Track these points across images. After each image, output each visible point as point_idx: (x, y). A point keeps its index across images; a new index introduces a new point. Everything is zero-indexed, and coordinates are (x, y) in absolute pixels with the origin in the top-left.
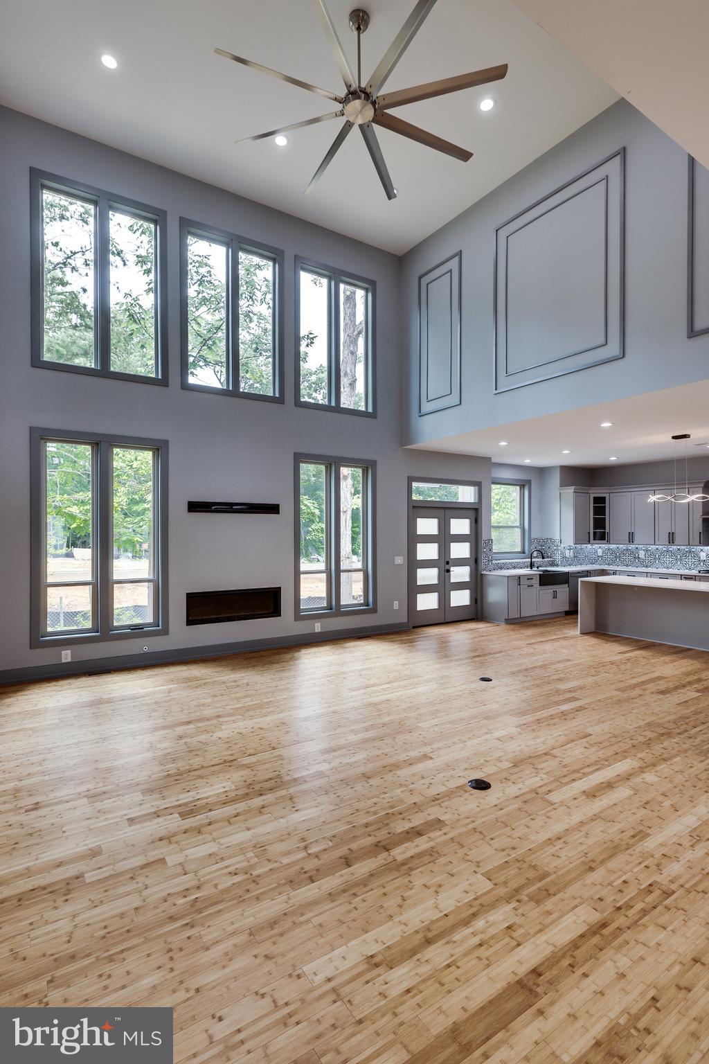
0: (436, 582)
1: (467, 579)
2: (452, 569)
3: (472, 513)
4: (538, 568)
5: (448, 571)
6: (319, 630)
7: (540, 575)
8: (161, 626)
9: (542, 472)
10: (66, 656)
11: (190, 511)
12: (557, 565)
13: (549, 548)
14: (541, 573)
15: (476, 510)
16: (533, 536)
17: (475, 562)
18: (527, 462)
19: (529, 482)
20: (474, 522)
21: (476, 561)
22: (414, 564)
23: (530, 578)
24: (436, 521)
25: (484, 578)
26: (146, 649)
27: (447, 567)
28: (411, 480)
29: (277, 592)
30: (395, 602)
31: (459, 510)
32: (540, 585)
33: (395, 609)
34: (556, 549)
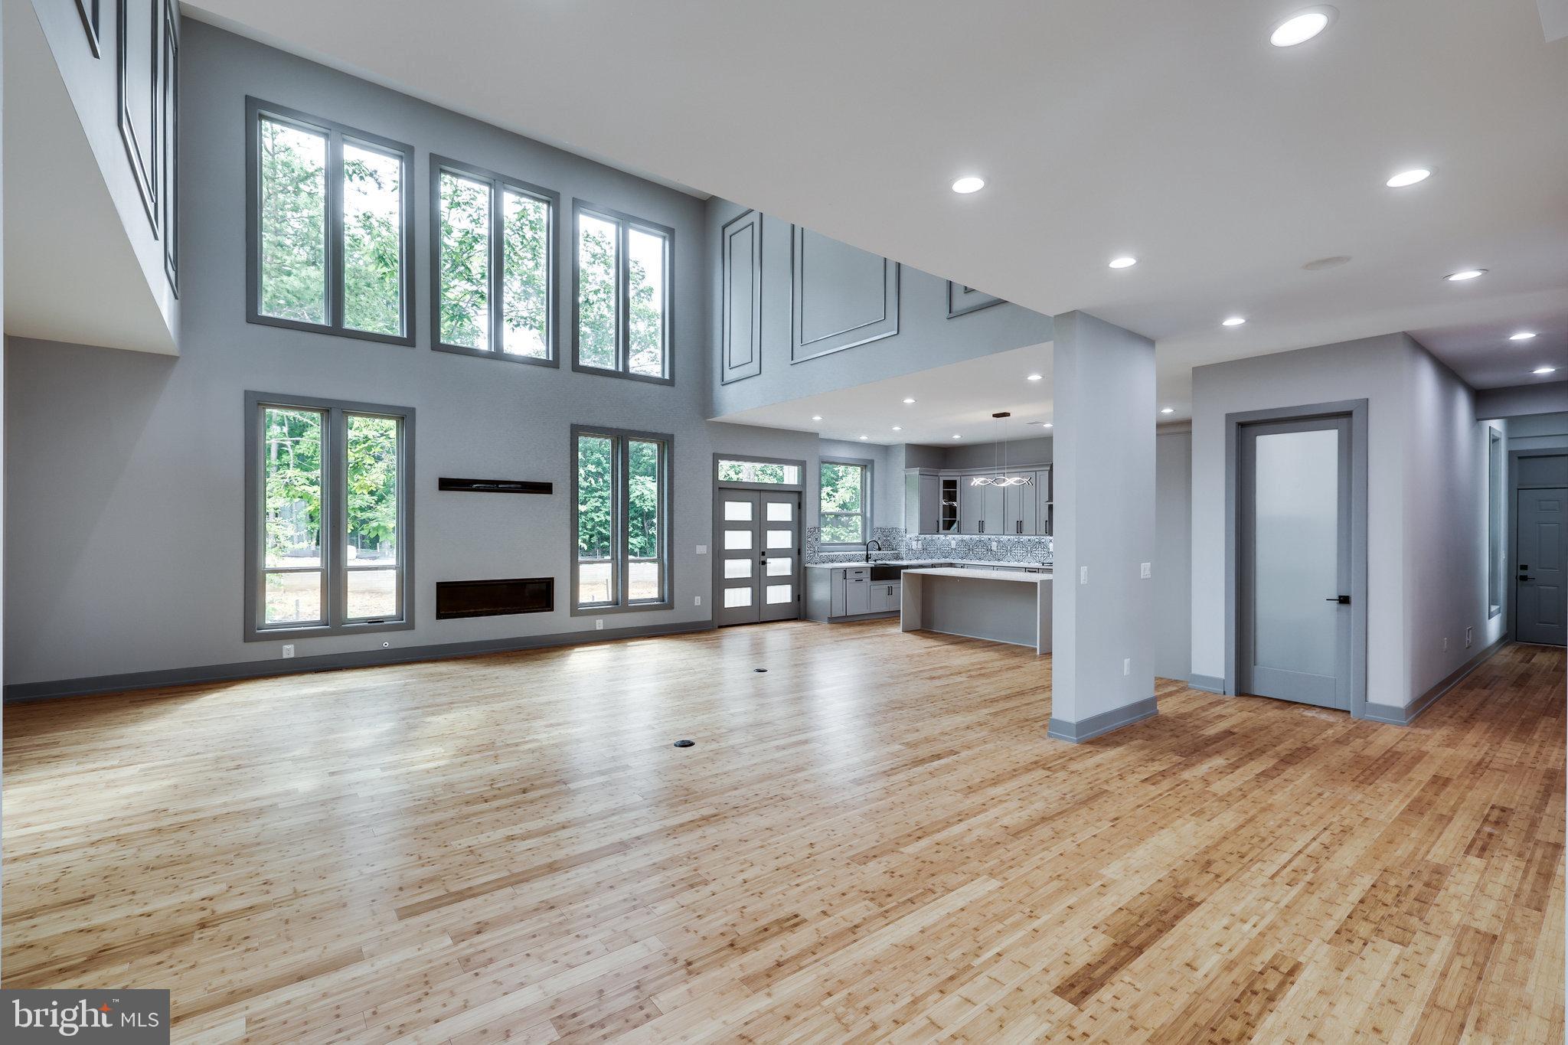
0: (749, 575)
1: (789, 573)
2: (769, 560)
3: (795, 497)
4: (875, 561)
5: (764, 563)
6: (602, 628)
7: (872, 568)
8: (405, 619)
9: (886, 450)
10: (289, 651)
11: (441, 489)
12: (902, 559)
13: (894, 538)
14: (873, 566)
15: (800, 493)
16: (876, 524)
17: (797, 552)
18: (864, 438)
19: (872, 462)
20: (797, 507)
21: (799, 552)
22: (720, 555)
23: (860, 571)
24: (748, 505)
25: (808, 571)
26: (386, 645)
27: (763, 558)
28: (717, 457)
29: (549, 583)
30: (696, 598)
31: (779, 492)
32: (872, 580)
33: (696, 604)
34: (900, 539)
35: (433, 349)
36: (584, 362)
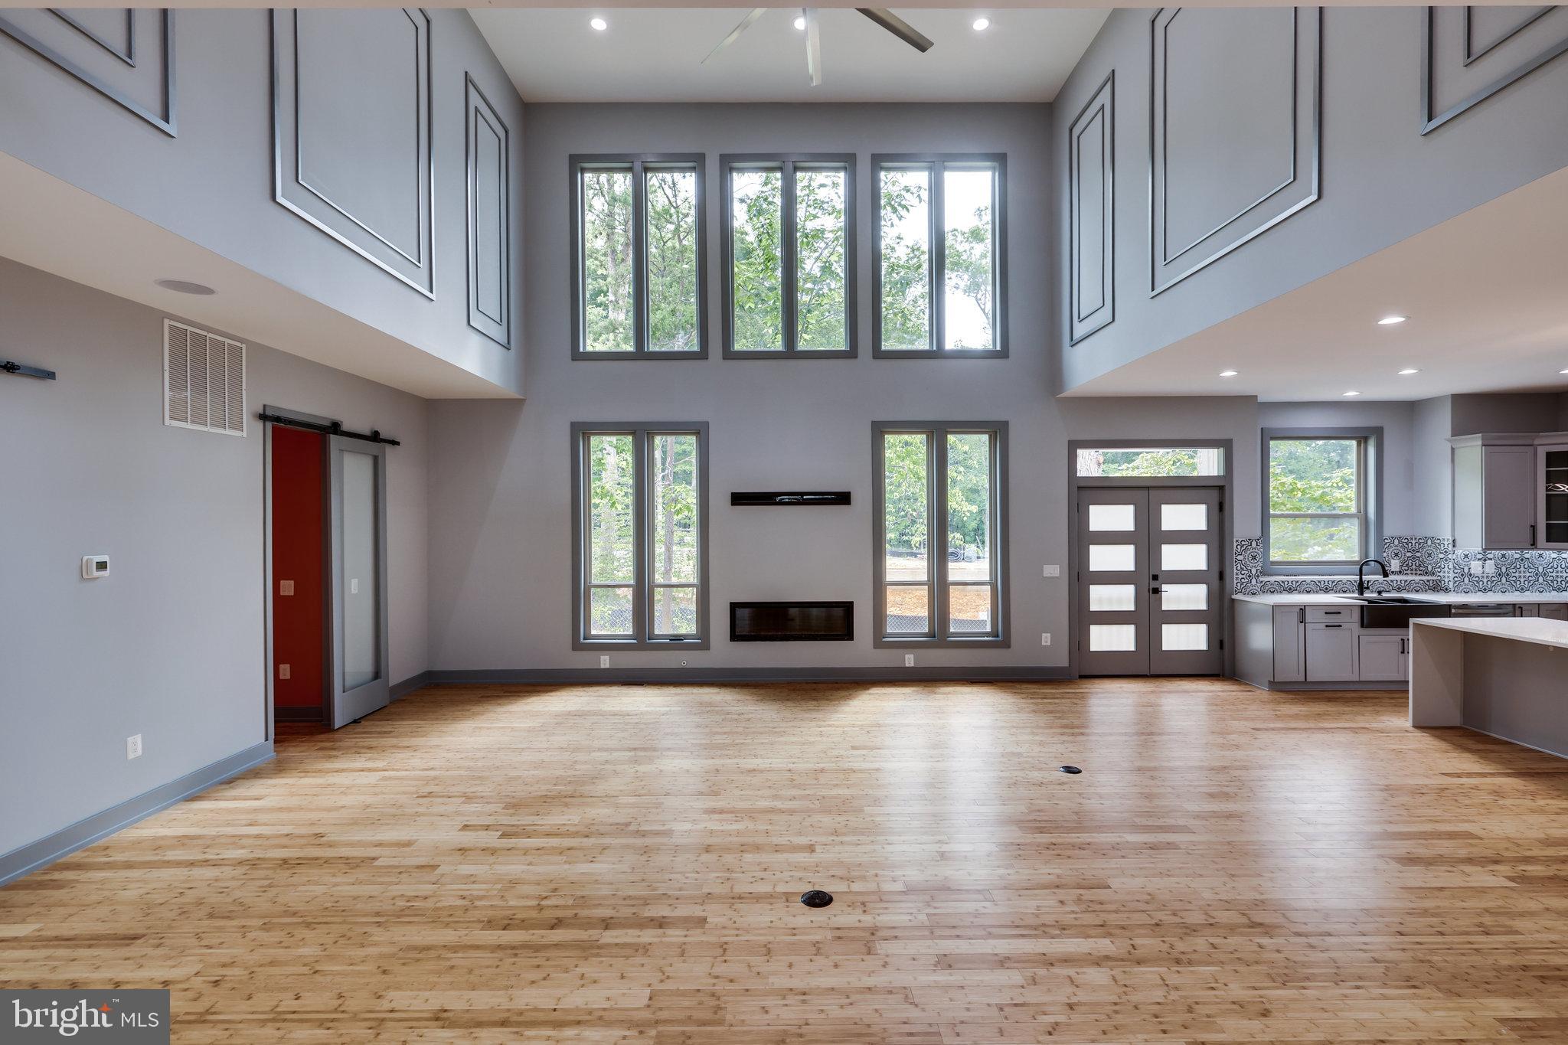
0: (1131, 607)
1: (1203, 606)
2: (1164, 587)
3: (1215, 494)
4: (1380, 593)
5: (1157, 591)
6: (912, 665)
7: (1362, 607)
8: (703, 640)
9: (1411, 411)
10: (605, 661)
11: (733, 504)
12: (1447, 590)
13: (1430, 555)
14: (1366, 603)
15: (1221, 488)
16: (1388, 531)
17: (1218, 577)
18: (1351, 394)
19: (1378, 432)
20: (1217, 508)
21: (1221, 576)
22: (1081, 578)
23: (1333, 611)
24: (1130, 509)
25: (1237, 605)
26: (684, 664)
27: (1154, 584)
28: (1074, 446)
29: (848, 607)
30: (1044, 635)
31: (1183, 489)
32: (1362, 626)
33: (1044, 643)
34: (1441, 556)
35: (724, 358)
36: (887, 345)
